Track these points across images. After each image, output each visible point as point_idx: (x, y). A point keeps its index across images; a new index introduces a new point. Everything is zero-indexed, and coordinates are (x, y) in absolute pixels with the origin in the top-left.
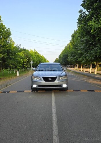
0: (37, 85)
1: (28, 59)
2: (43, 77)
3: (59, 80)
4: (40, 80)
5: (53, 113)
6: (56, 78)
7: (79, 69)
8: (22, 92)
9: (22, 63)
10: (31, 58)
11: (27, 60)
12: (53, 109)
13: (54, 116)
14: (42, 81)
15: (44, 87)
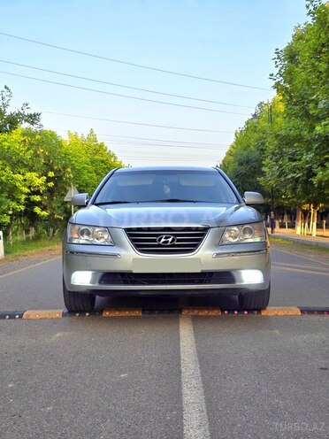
0: (96, 271)
1: (51, 174)
2: (127, 230)
3: (219, 243)
4: (115, 242)
5: (186, 408)
6: (203, 235)
7: (321, 233)
8: (12, 317)
9: (23, 197)
10: (69, 174)
11: (49, 180)
12: (185, 391)
13: (196, 423)
14: (122, 252)
15: (133, 283)
